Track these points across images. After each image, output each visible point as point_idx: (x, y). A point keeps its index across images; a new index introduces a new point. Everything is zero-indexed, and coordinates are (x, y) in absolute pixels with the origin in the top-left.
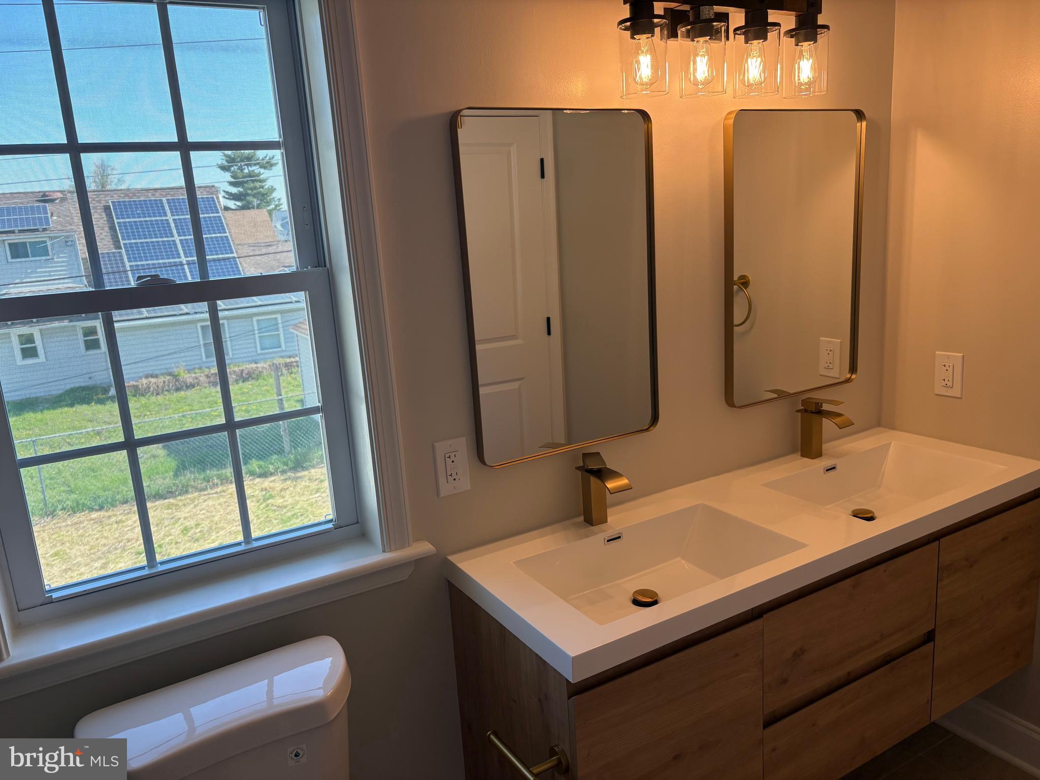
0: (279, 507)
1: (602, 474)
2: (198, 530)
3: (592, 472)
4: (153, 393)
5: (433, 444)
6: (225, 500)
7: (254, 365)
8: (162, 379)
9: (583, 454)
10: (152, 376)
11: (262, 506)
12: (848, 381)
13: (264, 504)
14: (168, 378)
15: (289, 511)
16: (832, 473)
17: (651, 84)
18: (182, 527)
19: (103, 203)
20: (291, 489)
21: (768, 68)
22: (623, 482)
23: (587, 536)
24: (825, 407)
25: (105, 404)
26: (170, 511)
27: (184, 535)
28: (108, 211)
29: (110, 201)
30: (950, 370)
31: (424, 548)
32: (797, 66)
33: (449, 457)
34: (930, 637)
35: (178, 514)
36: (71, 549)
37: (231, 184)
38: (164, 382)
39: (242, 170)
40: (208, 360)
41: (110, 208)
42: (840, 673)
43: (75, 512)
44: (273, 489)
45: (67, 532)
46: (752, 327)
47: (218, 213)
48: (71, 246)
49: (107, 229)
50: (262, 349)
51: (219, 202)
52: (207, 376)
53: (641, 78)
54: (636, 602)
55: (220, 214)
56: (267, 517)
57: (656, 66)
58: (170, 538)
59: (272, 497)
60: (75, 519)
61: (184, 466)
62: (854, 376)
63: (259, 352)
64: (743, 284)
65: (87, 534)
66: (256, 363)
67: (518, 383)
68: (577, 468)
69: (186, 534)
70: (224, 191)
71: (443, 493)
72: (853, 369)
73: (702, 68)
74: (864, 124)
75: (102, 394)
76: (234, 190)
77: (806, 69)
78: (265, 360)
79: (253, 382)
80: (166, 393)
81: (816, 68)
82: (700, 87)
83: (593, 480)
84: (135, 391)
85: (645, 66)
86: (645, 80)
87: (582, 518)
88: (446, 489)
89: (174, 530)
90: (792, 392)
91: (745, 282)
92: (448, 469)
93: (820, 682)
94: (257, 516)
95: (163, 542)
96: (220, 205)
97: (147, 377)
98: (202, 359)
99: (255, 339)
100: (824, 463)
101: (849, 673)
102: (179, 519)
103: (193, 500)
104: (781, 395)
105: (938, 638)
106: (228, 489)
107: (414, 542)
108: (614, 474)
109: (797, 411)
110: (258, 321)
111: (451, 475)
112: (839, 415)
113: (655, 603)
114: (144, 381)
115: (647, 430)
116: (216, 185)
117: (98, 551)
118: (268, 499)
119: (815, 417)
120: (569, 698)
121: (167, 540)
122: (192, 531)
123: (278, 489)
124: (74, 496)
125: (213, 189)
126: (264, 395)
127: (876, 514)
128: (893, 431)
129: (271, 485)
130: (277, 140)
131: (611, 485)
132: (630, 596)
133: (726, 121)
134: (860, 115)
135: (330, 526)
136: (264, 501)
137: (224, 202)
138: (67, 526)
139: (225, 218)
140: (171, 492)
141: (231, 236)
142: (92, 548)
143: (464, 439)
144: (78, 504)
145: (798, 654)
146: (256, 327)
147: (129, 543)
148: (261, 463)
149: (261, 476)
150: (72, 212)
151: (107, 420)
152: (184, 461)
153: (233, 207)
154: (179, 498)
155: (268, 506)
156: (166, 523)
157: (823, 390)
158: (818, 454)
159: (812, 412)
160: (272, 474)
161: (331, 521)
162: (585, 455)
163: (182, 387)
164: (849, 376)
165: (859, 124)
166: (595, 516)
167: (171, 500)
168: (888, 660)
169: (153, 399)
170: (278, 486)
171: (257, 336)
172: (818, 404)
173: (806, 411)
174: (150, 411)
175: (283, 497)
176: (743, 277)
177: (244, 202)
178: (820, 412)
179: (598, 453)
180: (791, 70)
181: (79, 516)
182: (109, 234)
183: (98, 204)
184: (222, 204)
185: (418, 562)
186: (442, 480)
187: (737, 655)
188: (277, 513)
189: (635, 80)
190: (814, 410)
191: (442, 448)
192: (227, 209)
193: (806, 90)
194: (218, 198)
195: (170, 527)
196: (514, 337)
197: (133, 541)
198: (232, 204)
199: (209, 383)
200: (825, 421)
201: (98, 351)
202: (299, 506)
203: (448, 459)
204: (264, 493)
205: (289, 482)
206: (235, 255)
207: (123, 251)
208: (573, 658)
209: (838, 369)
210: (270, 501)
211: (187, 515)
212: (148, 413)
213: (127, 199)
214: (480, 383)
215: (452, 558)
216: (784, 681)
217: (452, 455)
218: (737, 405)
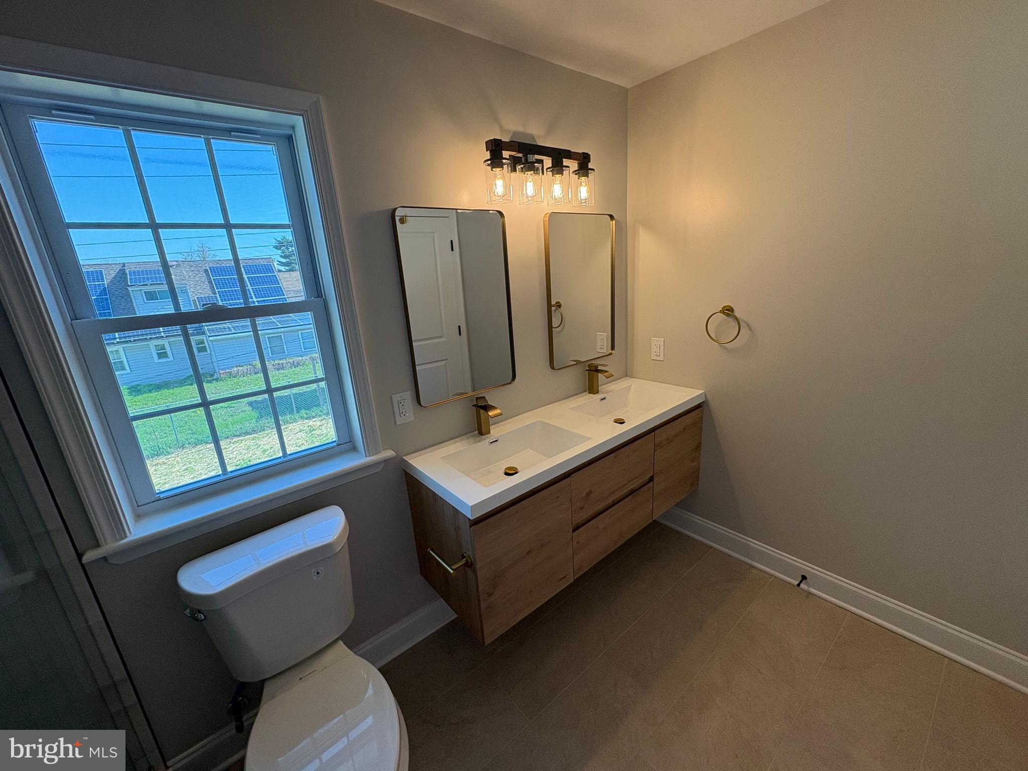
0: (318, 435)
1: (487, 408)
2: (271, 451)
3: (481, 407)
4: (240, 376)
5: (391, 397)
6: (287, 433)
7: (301, 358)
8: (246, 367)
9: (476, 398)
10: (239, 366)
11: (309, 435)
12: (611, 354)
13: (310, 434)
14: (249, 367)
15: (324, 437)
16: (603, 401)
17: (503, 196)
18: (262, 450)
19: (204, 268)
20: (325, 425)
21: (565, 191)
22: (498, 411)
23: (479, 441)
24: (600, 368)
25: (212, 383)
26: (254, 441)
27: (264, 454)
28: (207, 272)
29: (208, 267)
30: (658, 347)
31: (390, 453)
32: (579, 190)
33: (401, 403)
34: (651, 479)
35: (260, 443)
36: (195, 466)
37: (281, 256)
38: (247, 369)
39: (288, 249)
40: (273, 356)
41: (208, 271)
42: (610, 501)
43: (196, 445)
44: (315, 426)
45: (192, 456)
46: (563, 328)
47: (274, 273)
48: (184, 293)
49: (207, 283)
50: (305, 349)
51: (274, 267)
52: (273, 365)
53: (497, 193)
54: (506, 474)
55: (276, 274)
56: (312, 441)
57: (506, 187)
58: (255, 456)
59: (314, 430)
60: (197, 448)
61: (262, 416)
62: (613, 352)
63: (303, 350)
64: (558, 306)
65: (205, 457)
66: (302, 357)
67: (445, 361)
68: (473, 405)
69: (265, 453)
70: (278, 261)
71: (398, 423)
72: (613, 348)
73: (530, 188)
74: (614, 222)
75: (210, 377)
76: (283, 260)
77: (584, 192)
78: (307, 355)
79: (301, 367)
80: (249, 375)
81: (589, 192)
82: (529, 199)
83: (482, 411)
84: (230, 375)
85: (499, 187)
86: (500, 194)
87: (477, 432)
88: (400, 421)
89: (258, 451)
90: (583, 360)
91: (559, 305)
92: (401, 410)
93: (601, 506)
94: (307, 440)
95: (251, 458)
96: (275, 268)
97: (236, 367)
98: (269, 356)
99: (300, 343)
100: (600, 396)
101: (614, 501)
102: (260, 445)
103: (268, 434)
104: (578, 363)
105: (655, 479)
106: (288, 427)
107: (383, 450)
108: (492, 408)
109: (586, 370)
110: (301, 333)
111: (402, 413)
112: (607, 372)
113: (516, 473)
114: (235, 369)
115: (510, 383)
116: (272, 257)
117: (212, 466)
118: (312, 431)
119: (595, 373)
120: (470, 528)
121: (253, 457)
122: (268, 452)
123: (318, 425)
124: (195, 436)
125: (271, 260)
126: (308, 375)
127: (625, 421)
128: (632, 379)
129: (314, 423)
130: (288, 223)
131: (491, 413)
132: (503, 471)
133: (545, 219)
134: (612, 217)
135: (335, 444)
136: (310, 432)
137: (277, 267)
138: (192, 453)
139: (279, 276)
140: (255, 431)
141: (283, 286)
142: (209, 464)
143: (409, 392)
144: (198, 440)
145: (589, 494)
146: (300, 337)
147: (231, 460)
148: (307, 411)
149: (307, 419)
150: (184, 273)
151: (213, 392)
152: (261, 413)
153: (284, 270)
154: (259, 433)
155: (312, 435)
156: (253, 448)
157: (598, 360)
158: (597, 392)
159: (593, 371)
160: (313, 417)
161: (335, 441)
162: (477, 398)
163: (258, 372)
164: (611, 351)
165: (611, 222)
166: (484, 430)
167: (255, 435)
168: (632, 492)
169: (241, 379)
170: (318, 423)
171: (301, 341)
172: (596, 367)
173: (590, 370)
174: (240, 386)
175: (321, 430)
176: (558, 303)
177: (290, 267)
178: (598, 371)
179: (484, 397)
180: (577, 192)
181: (199, 447)
182: (208, 286)
183: (200, 268)
184: (276, 267)
185: (386, 461)
186: (397, 417)
187: (558, 497)
188: (318, 438)
189: (494, 193)
190: (594, 369)
191: (396, 398)
192: (280, 271)
193: (585, 202)
194: (273, 265)
195: (255, 450)
196: (441, 337)
197: (233, 459)
198: (282, 268)
199: (275, 369)
200: (600, 375)
201: (205, 353)
202: (330, 434)
203: (400, 404)
204: (310, 428)
205: (324, 421)
206: (286, 297)
207: (218, 295)
208: (471, 506)
209: (606, 349)
210: (313, 432)
211: (265, 443)
212: (239, 387)
213: (218, 265)
214: (416, 364)
215: (404, 458)
216: (582, 508)
217: (402, 402)
218: (556, 368)
